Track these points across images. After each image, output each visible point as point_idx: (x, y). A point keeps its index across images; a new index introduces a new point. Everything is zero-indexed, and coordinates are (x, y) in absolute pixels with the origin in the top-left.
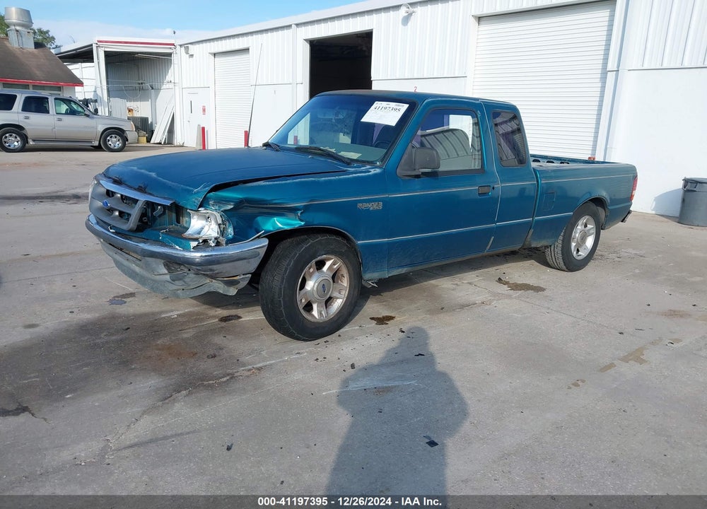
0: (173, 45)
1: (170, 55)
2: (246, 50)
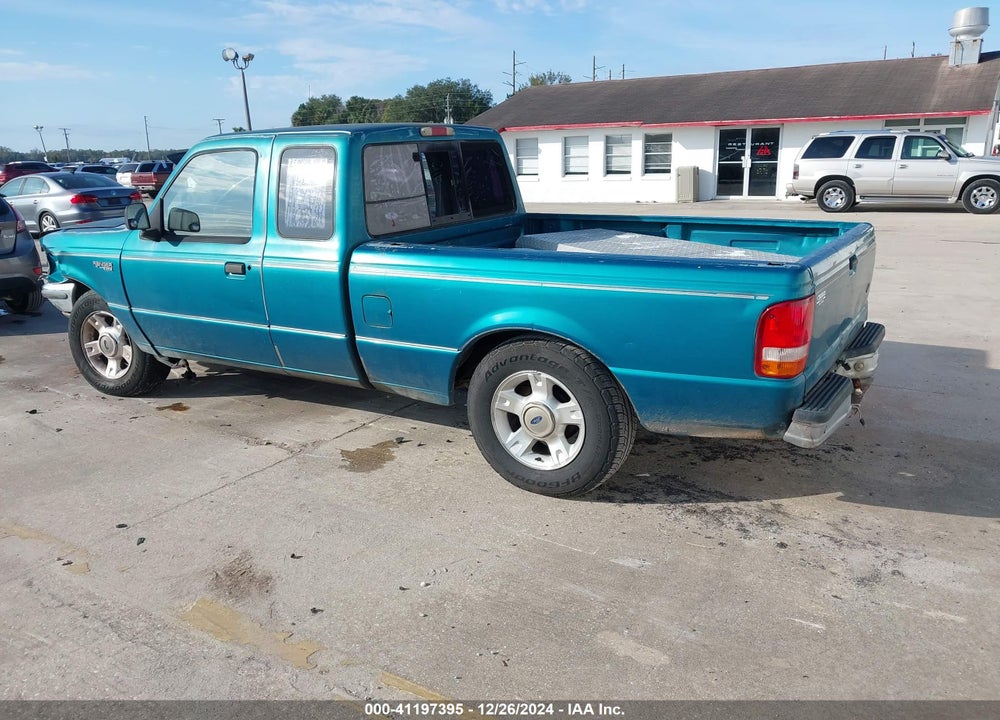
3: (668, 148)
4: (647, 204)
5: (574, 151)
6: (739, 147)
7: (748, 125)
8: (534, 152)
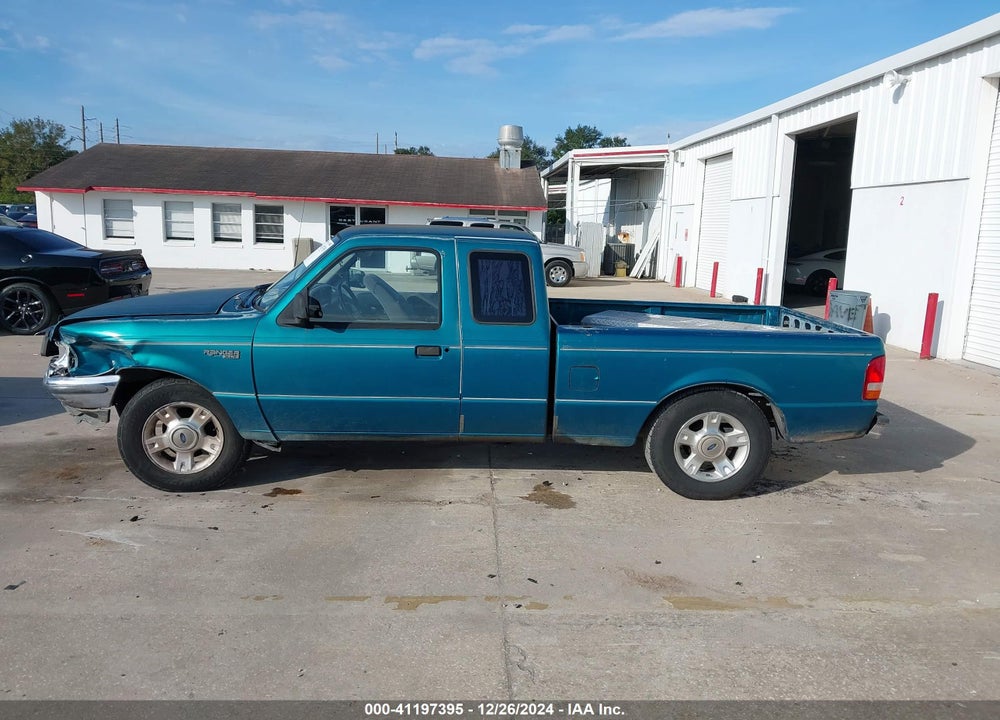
0: (666, 151)
1: (662, 164)
2: (728, 155)
3: (281, 220)
4: (261, 272)
5: (176, 216)
6: (349, 223)
7: (358, 205)
8: (129, 215)
